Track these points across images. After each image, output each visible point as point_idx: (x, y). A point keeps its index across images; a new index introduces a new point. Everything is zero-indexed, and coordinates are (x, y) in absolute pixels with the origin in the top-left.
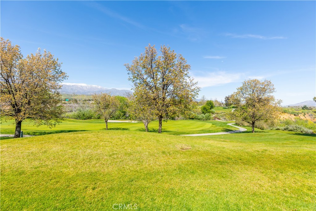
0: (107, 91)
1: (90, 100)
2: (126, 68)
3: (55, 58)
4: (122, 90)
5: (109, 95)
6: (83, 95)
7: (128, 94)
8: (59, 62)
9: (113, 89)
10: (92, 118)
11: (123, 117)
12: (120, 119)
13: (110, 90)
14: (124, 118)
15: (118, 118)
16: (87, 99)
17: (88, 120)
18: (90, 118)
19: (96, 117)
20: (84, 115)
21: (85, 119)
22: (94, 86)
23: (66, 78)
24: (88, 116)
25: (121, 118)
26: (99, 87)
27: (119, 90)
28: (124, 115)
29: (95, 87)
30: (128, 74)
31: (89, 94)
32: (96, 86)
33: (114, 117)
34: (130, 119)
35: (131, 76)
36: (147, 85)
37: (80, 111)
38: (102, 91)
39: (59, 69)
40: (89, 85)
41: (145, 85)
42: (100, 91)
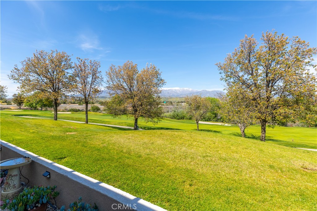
1: (182, 102)
2: (218, 68)
3: (157, 69)
4: (213, 91)
5: (200, 96)
6: (177, 98)
7: (220, 94)
8: (159, 72)
9: (203, 90)
10: (185, 118)
12: (211, 121)
13: (201, 91)
14: (215, 120)
15: (209, 120)
16: (180, 101)
17: (181, 120)
18: (183, 118)
19: (188, 118)
20: (178, 115)
21: (179, 119)
22: (186, 89)
23: (164, 84)
24: (181, 117)
25: (211, 119)
26: (190, 90)
27: (209, 91)
28: (215, 117)
29: (187, 90)
30: (220, 73)
31: (181, 96)
32: (188, 89)
33: (204, 119)
34: (222, 122)
35: (223, 75)
36: (244, 83)
37: (175, 112)
38: (193, 93)
39: (160, 77)
40: (182, 88)
41: (241, 83)
42: (191, 93)
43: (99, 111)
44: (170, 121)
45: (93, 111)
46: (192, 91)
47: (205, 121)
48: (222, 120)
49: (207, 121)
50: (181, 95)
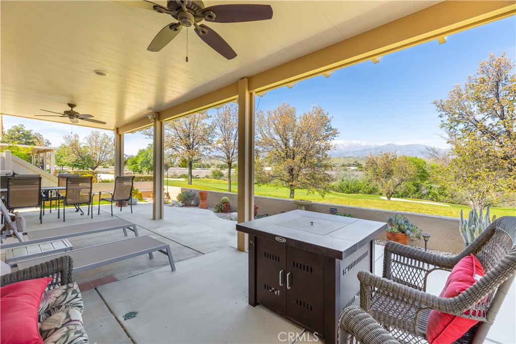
0: (377, 148)
1: (350, 165)
2: (436, 108)
3: (325, 112)
4: (407, 146)
6: (339, 158)
7: (434, 153)
8: (329, 117)
9: (388, 144)
10: (360, 191)
11: (414, 193)
12: (409, 197)
13: (383, 146)
14: (417, 195)
15: (405, 195)
16: (346, 163)
17: (354, 194)
18: (356, 191)
19: (367, 191)
20: (348, 186)
21: (349, 193)
22: (355, 142)
23: (336, 135)
24: (353, 189)
25: (410, 195)
26: (364, 143)
27: (400, 146)
28: (417, 191)
29: (357, 144)
30: (441, 116)
31: (347, 155)
32: (359, 142)
33: (397, 193)
34: (432, 200)
35: (446, 118)
36: (485, 131)
37: (343, 180)
38: (370, 150)
39: (329, 125)
40: (347, 142)
41: (479, 132)
42: (365, 150)
43: (223, 178)
44: (335, 195)
45: (215, 178)
46: (367, 146)
47: (398, 197)
48: (430, 196)
49: (402, 196)
50: (347, 152)
